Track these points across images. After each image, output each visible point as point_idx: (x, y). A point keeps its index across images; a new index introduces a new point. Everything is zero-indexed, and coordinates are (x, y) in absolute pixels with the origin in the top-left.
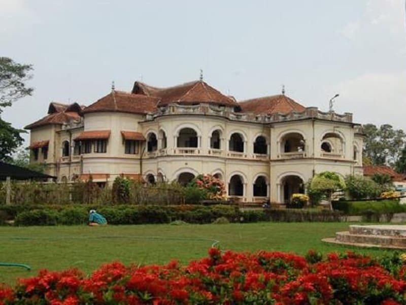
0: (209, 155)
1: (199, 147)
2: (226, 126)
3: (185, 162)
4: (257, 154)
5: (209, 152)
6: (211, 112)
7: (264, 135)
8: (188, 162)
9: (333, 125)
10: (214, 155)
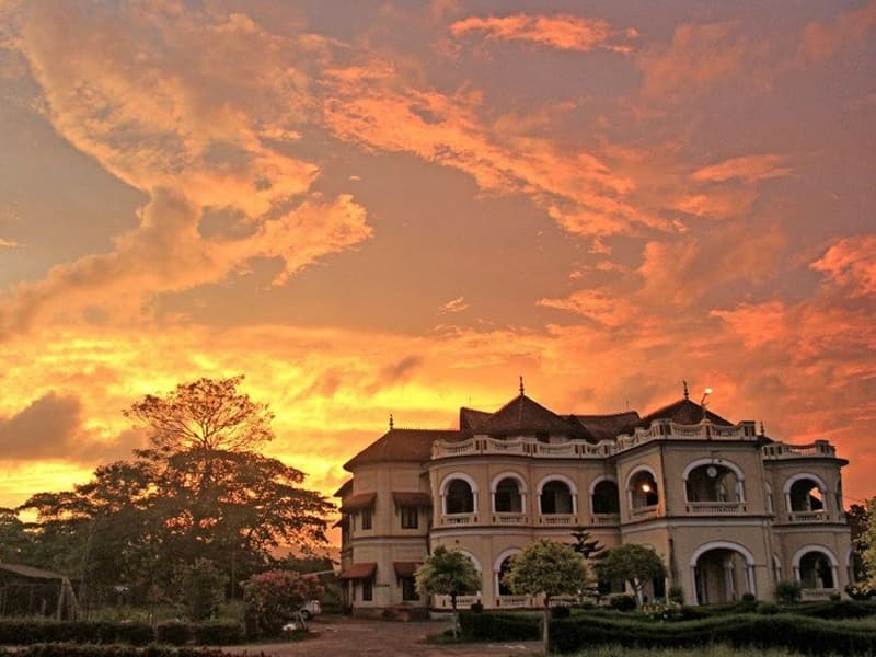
0: (493, 524)
1: (475, 512)
2: (529, 471)
3: (454, 539)
4: (600, 515)
5: (494, 519)
6: (491, 450)
7: (609, 477)
8: (460, 539)
9: (708, 448)
10: (504, 524)
